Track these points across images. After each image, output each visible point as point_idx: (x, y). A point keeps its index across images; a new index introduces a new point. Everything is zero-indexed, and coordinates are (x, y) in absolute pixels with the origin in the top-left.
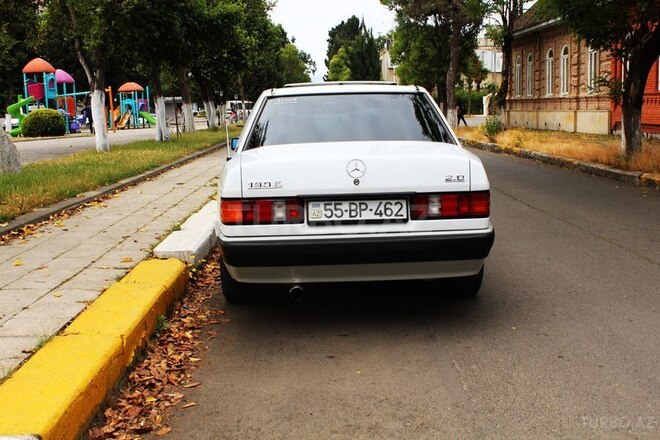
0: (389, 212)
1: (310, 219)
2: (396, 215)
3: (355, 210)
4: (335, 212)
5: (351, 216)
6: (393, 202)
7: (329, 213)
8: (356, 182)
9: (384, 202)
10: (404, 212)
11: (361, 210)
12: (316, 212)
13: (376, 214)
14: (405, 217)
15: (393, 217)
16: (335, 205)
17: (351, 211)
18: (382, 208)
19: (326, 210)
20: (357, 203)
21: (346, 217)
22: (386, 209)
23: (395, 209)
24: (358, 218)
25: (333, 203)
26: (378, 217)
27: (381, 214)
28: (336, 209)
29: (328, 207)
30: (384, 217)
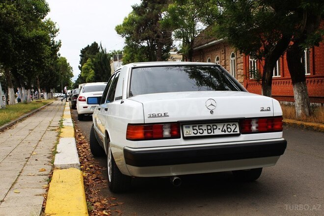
0: (229, 130)
1: (185, 136)
2: (234, 131)
3: (211, 129)
4: (199, 131)
5: (208, 133)
6: (231, 124)
7: (195, 132)
8: (212, 112)
9: (226, 124)
10: (238, 130)
11: (214, 129)
12: (188, 131)
13: (222, 131)
14: (238, 132)
15: (232, 133)
16: (199, 126)
17: (208, 129)
18: (225, 128)
19: (194, 130)
20: (211, 125)
21: (205, 133)
22: (227, 128)
23: (233, 128)
24: (212, 134)
25: (197, 125)
26: (223, 133)
27: (225, 131)
28: (199, 129)
29: (194, 128)
30: (227, 133)
